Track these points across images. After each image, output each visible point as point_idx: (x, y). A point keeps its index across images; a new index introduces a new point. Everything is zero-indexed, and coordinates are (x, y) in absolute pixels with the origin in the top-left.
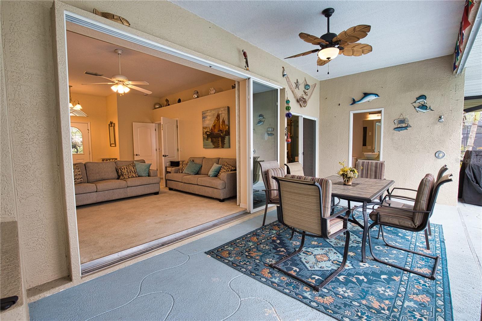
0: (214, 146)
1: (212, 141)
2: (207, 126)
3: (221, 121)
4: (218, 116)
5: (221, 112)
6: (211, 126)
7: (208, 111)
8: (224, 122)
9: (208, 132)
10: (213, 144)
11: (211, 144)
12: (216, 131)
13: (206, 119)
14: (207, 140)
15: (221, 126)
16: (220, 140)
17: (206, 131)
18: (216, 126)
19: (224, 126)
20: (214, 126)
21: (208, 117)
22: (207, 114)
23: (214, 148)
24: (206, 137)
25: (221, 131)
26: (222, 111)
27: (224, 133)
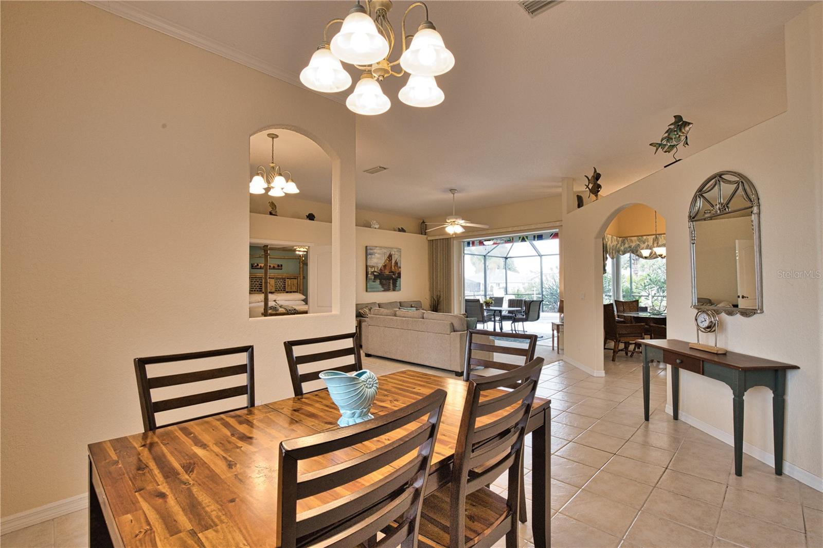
0: (383, 289)
1: (381, 283)
2: (375, 265)
3: (393, 262)
4: (390, 257)
5: (393, 253)
6: (380, 265)
7: (376, 247)
8: (397, 264)
9: (376, 272)
10: (383, 287)
11: (380, 286)
12: (387, 272)
13: (373, 256)
14: (374, 282)
15: (393, 267)
16: (391, 282)
17: (372, 270)
18: (387, 267)
19: (396, 268)
20: (385, 266)
21: (376, 254)
22: (375, 251)
23: (383, 291)
24: (373, 278)
25: (392, 272)
26: (395, 252)
27: (397, 275)
